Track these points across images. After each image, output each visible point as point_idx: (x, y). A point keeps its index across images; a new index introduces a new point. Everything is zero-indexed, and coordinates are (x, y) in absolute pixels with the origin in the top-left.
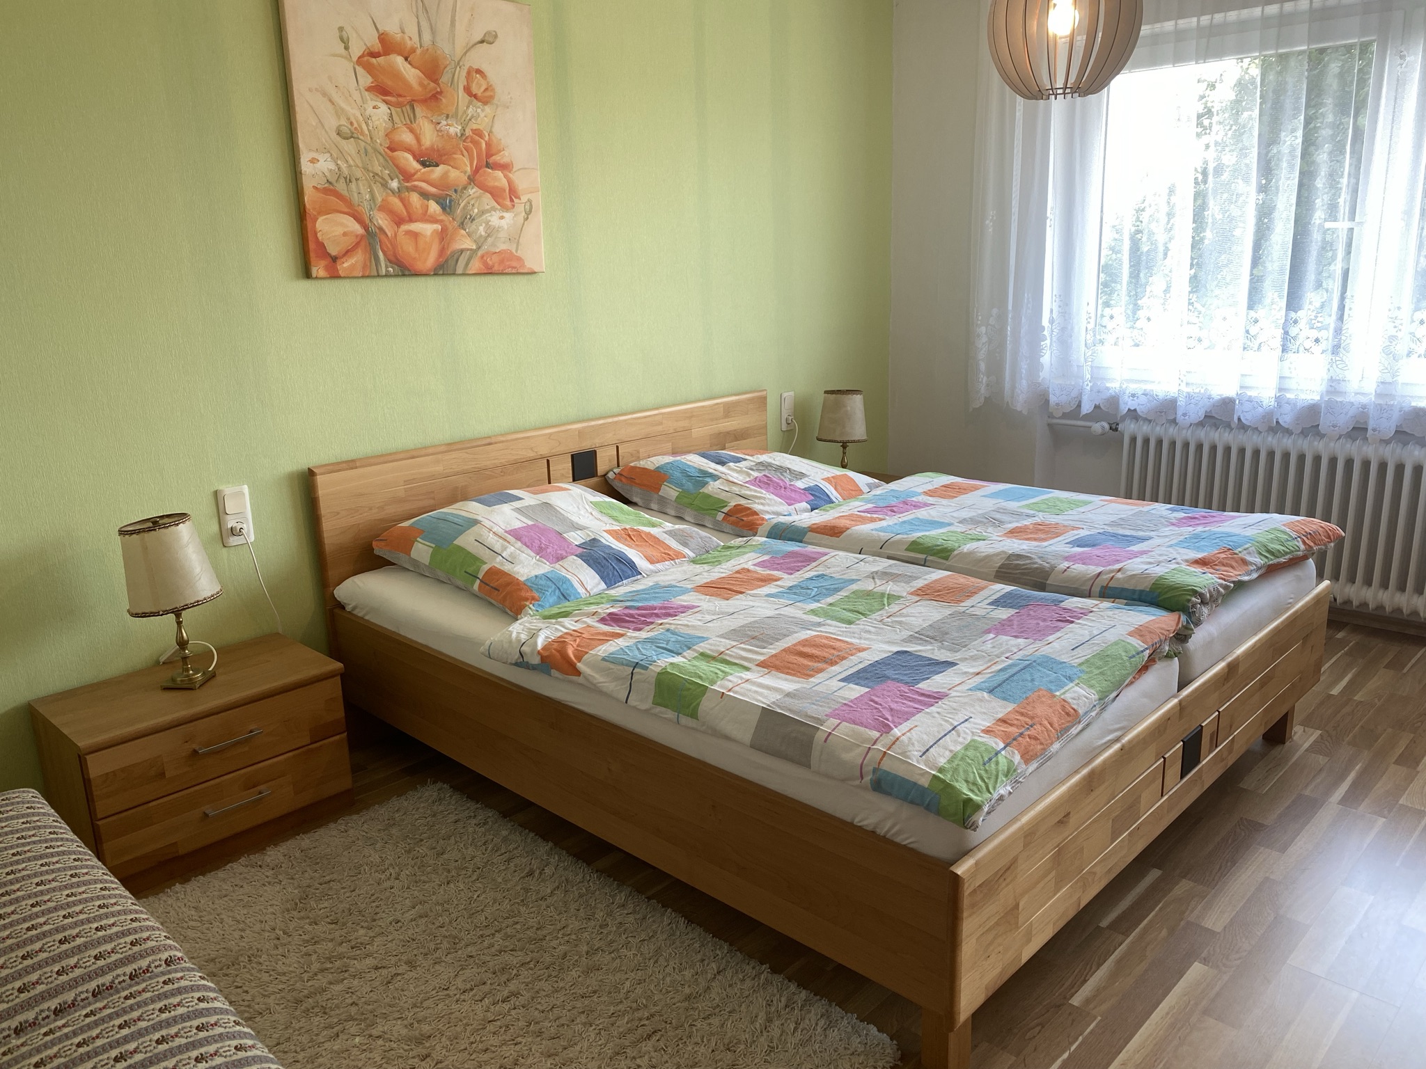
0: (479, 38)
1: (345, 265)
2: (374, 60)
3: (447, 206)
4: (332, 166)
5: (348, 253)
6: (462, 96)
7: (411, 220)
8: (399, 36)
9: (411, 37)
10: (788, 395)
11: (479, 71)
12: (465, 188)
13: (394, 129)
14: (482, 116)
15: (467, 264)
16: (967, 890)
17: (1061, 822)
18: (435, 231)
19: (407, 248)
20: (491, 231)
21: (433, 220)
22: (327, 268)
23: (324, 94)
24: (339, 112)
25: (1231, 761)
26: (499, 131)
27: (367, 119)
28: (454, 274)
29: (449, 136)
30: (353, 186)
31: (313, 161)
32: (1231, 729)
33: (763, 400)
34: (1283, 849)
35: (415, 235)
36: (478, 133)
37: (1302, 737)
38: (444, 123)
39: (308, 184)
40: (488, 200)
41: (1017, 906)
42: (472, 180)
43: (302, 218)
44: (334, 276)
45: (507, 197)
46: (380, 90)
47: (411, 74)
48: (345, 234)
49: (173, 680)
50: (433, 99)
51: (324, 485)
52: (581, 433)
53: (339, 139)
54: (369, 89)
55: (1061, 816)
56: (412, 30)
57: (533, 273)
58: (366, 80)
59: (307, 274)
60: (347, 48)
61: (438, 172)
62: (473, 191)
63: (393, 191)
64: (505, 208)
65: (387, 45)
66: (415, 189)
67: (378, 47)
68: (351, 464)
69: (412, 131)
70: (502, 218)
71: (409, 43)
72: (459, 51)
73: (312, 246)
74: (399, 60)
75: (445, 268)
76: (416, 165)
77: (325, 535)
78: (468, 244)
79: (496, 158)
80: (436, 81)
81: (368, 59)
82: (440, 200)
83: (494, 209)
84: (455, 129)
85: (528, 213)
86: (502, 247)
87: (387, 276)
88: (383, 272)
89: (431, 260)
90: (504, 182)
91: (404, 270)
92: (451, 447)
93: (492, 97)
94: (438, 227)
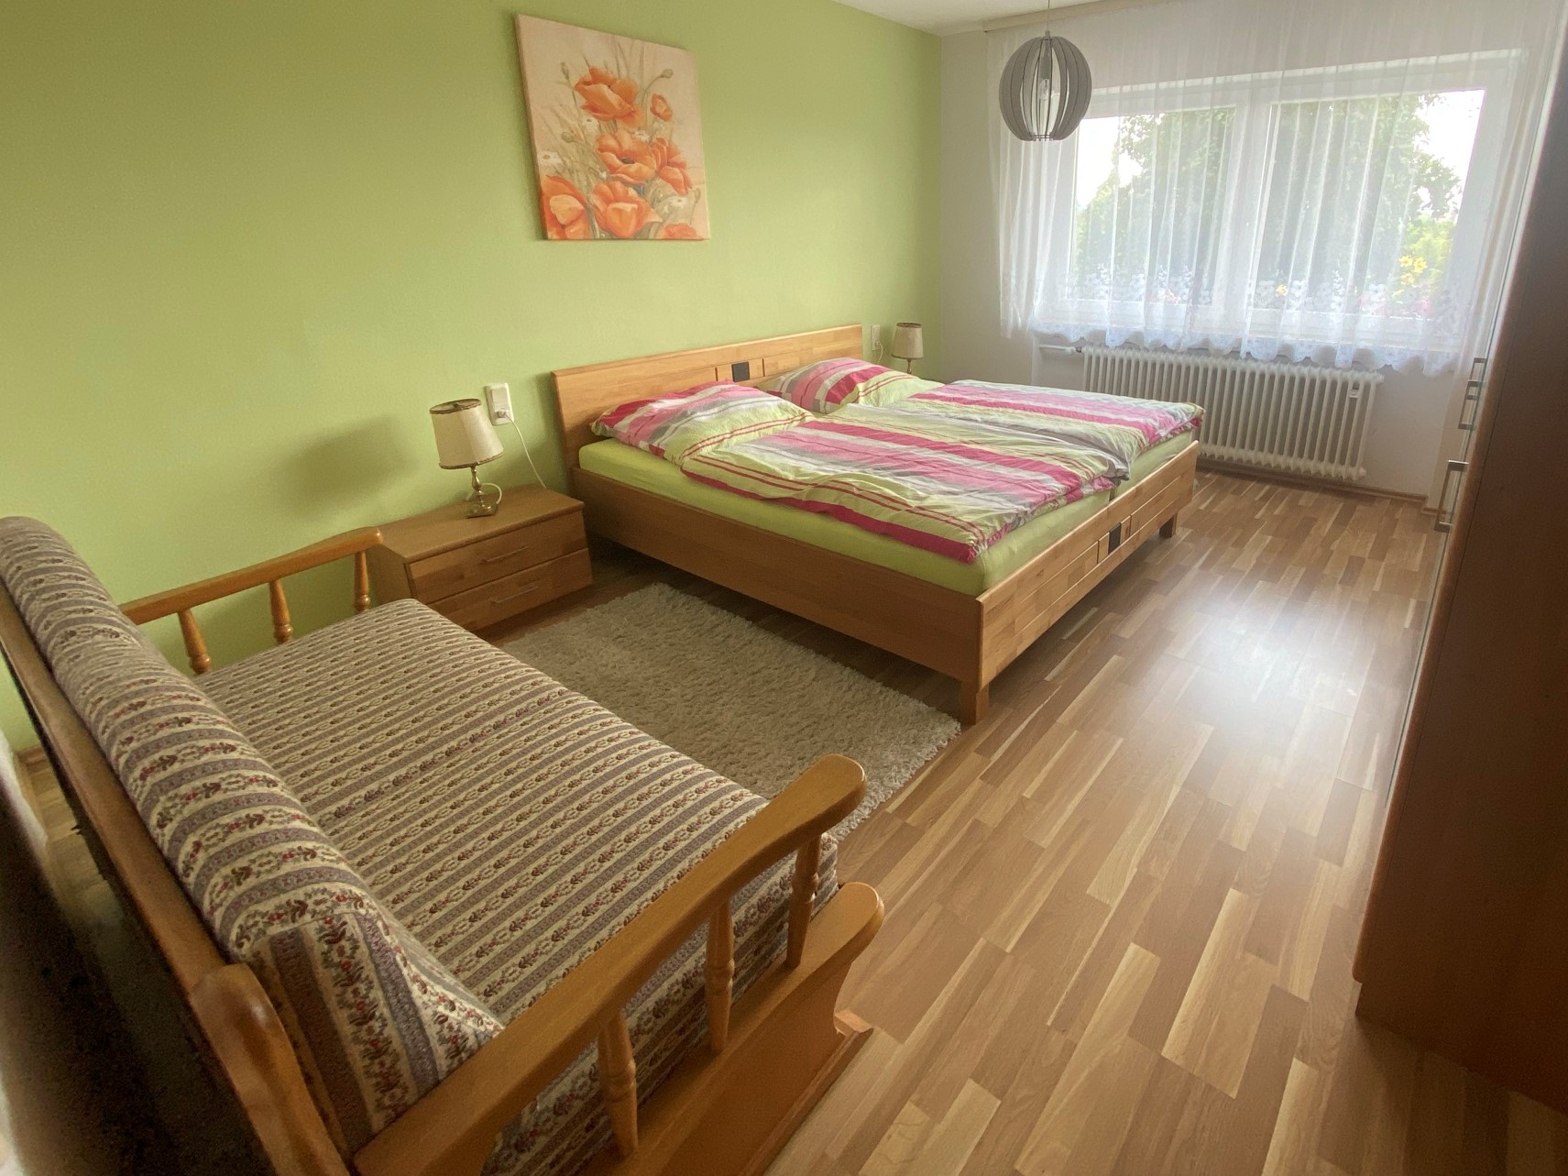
0: (660, 73)
1: (571, 231)
2: (587, 87)
3: (641, 192)
4: (559, 161)
5: (572, 223)
6: (650, 115)
7: (617, 201)
8: (604, 70)
9: (612, 71)
10: (876, 327)
11: (661, 98)
12: (653, 179)
13: (603, 136)
14: (663, 129)
15: (657, 232)
16: (986, 610)
17: (1038, 575)
18: (633, 209)
19: (615, 220)
20: (673, 210)
21: (631, 201)
22: (558, 233)
23: (553, 110)
24: (563, 123)
25: (1138, 545)
26: (675, 140)
27: (583, 129)
28: (647, 239)
29: (642, 143)
30: (575, 175)
31: (546, 157)
32: (1139, 525)
33: (860, 330)
34: (1166, 595)
35: (619, 211)
36: (662, 141)
37: (1181, 533)
38: (637, 133)
39: (543, 174)
40: (669, 189)
41: (1014, 622)
42: (659, 174)
43: (539, 200)
44: (564, 238)
45: (682, 186)
46: (592, 108)
47: (613, 98)
48: (570, 209)
49: (472, 511)
50: (628, 116)
51: (563, 384)
52: (738, 350)
53: (563, 142)
54: (584, 107)
55: (1038, 572)
56: (613, 67)
57: (702, 240)
58: (582, 101)
59: (544, 237)
60: (567, 77)
61: (634, 167)
62: (659, 181)
63: (602, 179)
64: (682, 195)
65: (596, 77)
66: (619, 179)
67: (589, 78)
68: (580, 370)
69: (615, 138)
70: (680, 201)
71: (611, 76)
72: (646, 85)
73: (547, 217)
74: (604, 88)
75: (640, 235)
76: (618, 162)
77: (565, 417)
78: (657, 219)
79: (674, 159)
80: (630, 103)
81: (582, 86)
82: (636, 187)
83: (675, 195)
84: (645, 138)
85: (698, 198)
86: (681, 221)
87: (601, 239)
88: (598, 236)
89: (632, 228)
90: (680, 177)
91: (613, 235)
92: (650, 358)
93: (670, 116)
94: (635, 206)
